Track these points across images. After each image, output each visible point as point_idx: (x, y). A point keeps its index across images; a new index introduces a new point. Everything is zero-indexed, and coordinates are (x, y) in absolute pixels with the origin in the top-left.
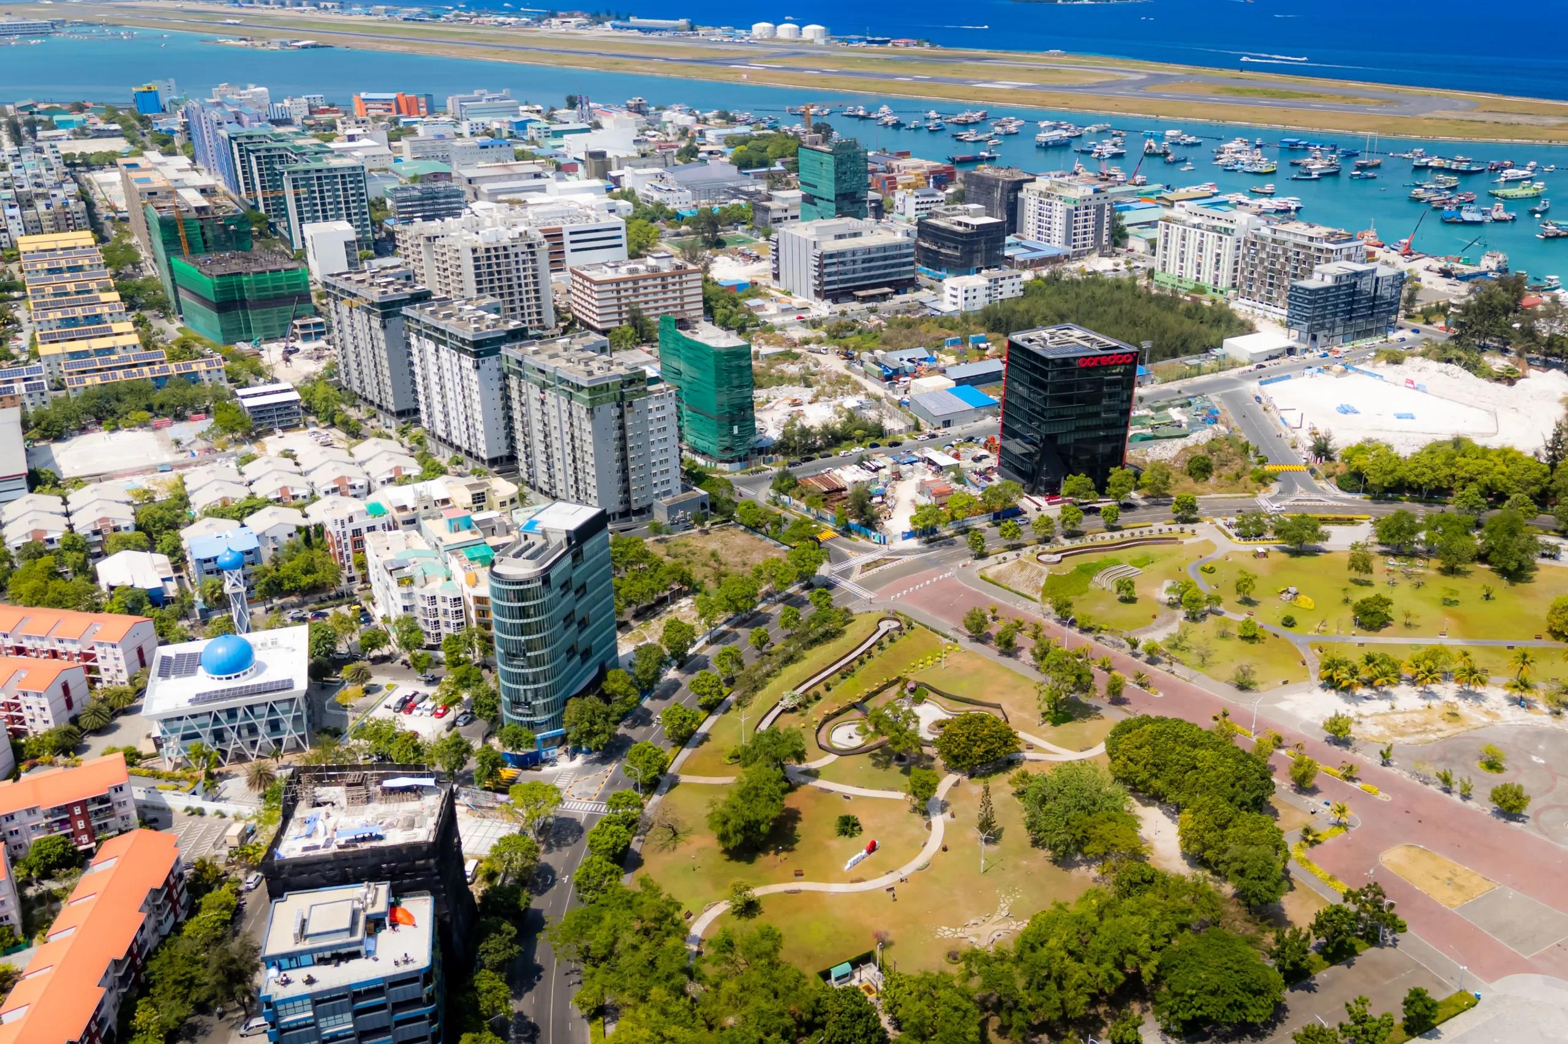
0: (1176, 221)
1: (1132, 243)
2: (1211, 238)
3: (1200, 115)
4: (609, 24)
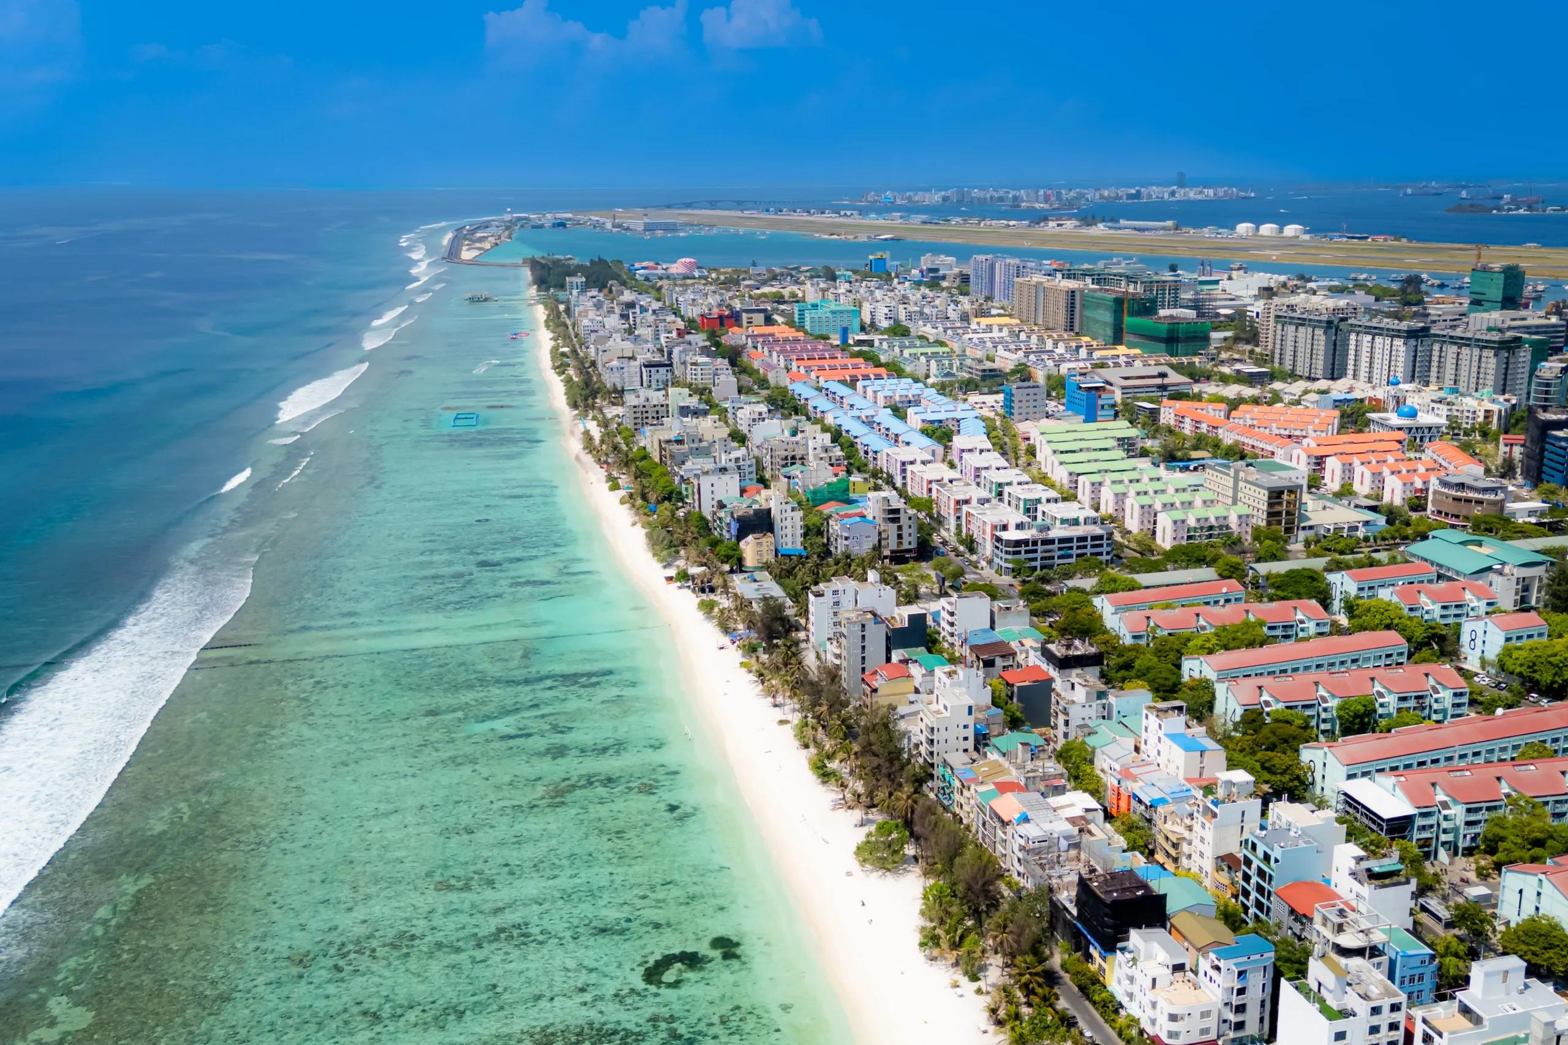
4: (1101, 226)
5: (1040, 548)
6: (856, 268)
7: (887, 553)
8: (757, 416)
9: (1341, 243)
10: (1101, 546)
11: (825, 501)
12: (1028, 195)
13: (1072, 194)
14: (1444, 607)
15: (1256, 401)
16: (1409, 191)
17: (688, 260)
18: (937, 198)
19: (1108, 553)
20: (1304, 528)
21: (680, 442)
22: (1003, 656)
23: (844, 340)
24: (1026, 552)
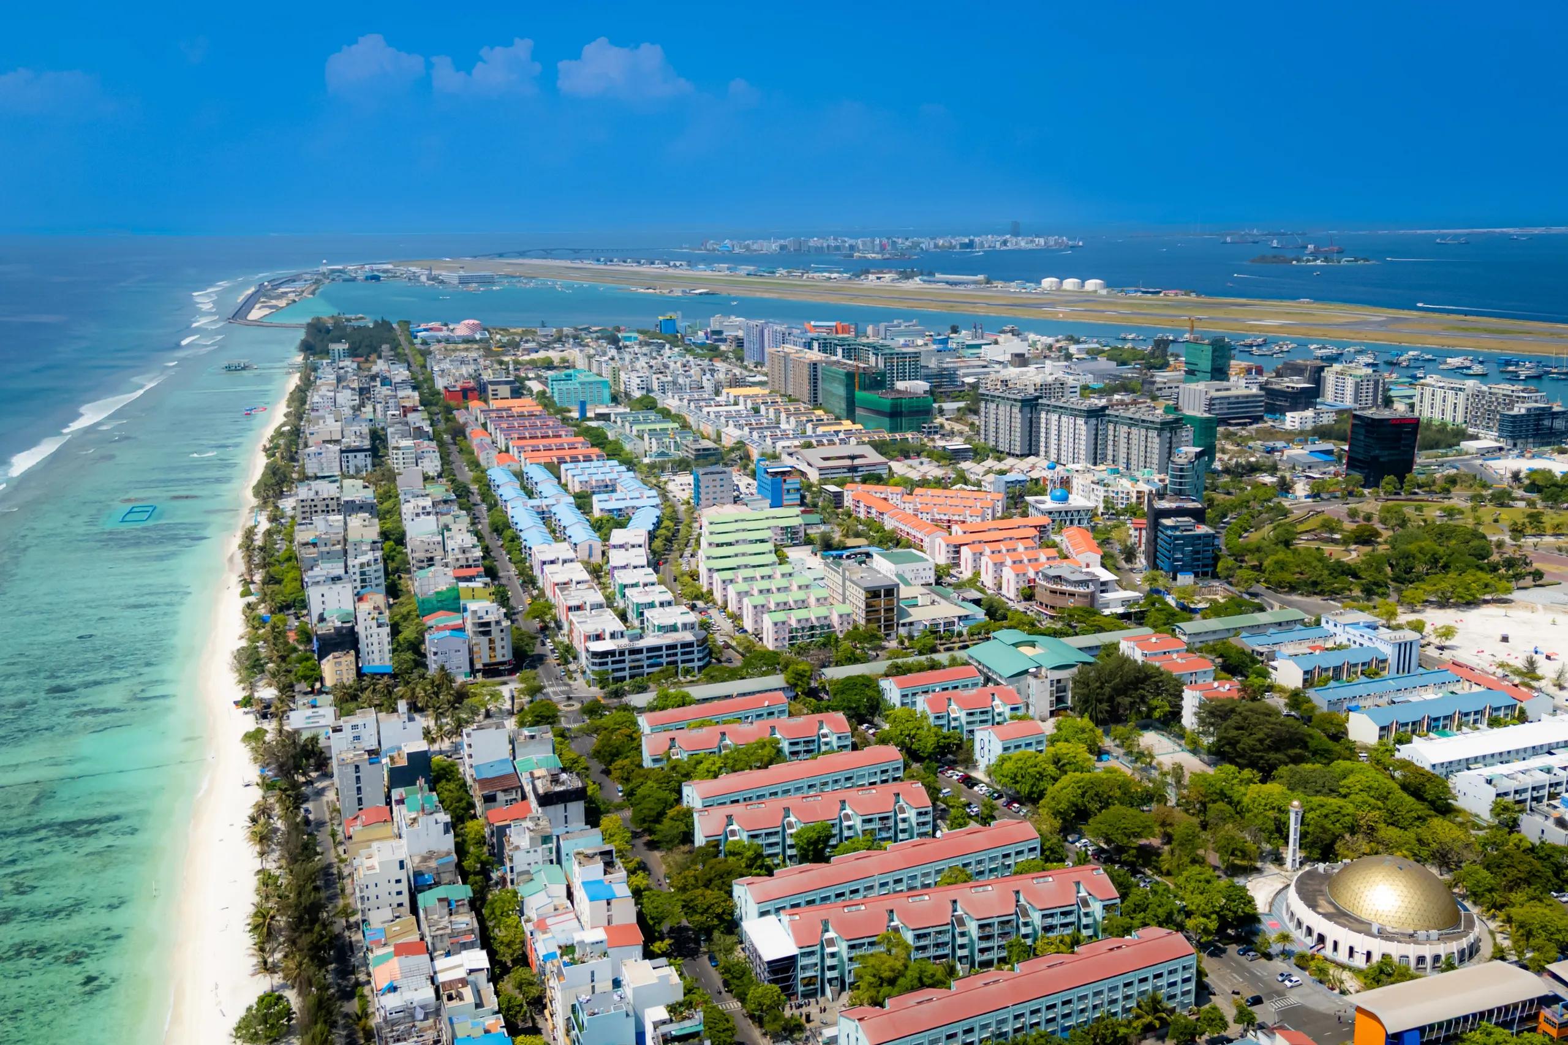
0: (1428, 385)
1: (1396, 406)
2: (1450, 394)
3: (1433, 343)
4: (917, 279)
5: (627, 657)
6: (646, 328)
7: (478, 666)
8: (420, 511)
9: (1134, 298)
10: (692, 652)
11: (433, 611)
12: (864, 244)
13: (908, 243)
14: (971, 714)
15: (939, 483)
16: (1229, 239)
17: (471, 322)
18: (774, 247)
19: (699, 660)
20: (904, 625)
21: (315, 545)
22: (505, 791)
23: (583, 412)
24: (613, 662)
